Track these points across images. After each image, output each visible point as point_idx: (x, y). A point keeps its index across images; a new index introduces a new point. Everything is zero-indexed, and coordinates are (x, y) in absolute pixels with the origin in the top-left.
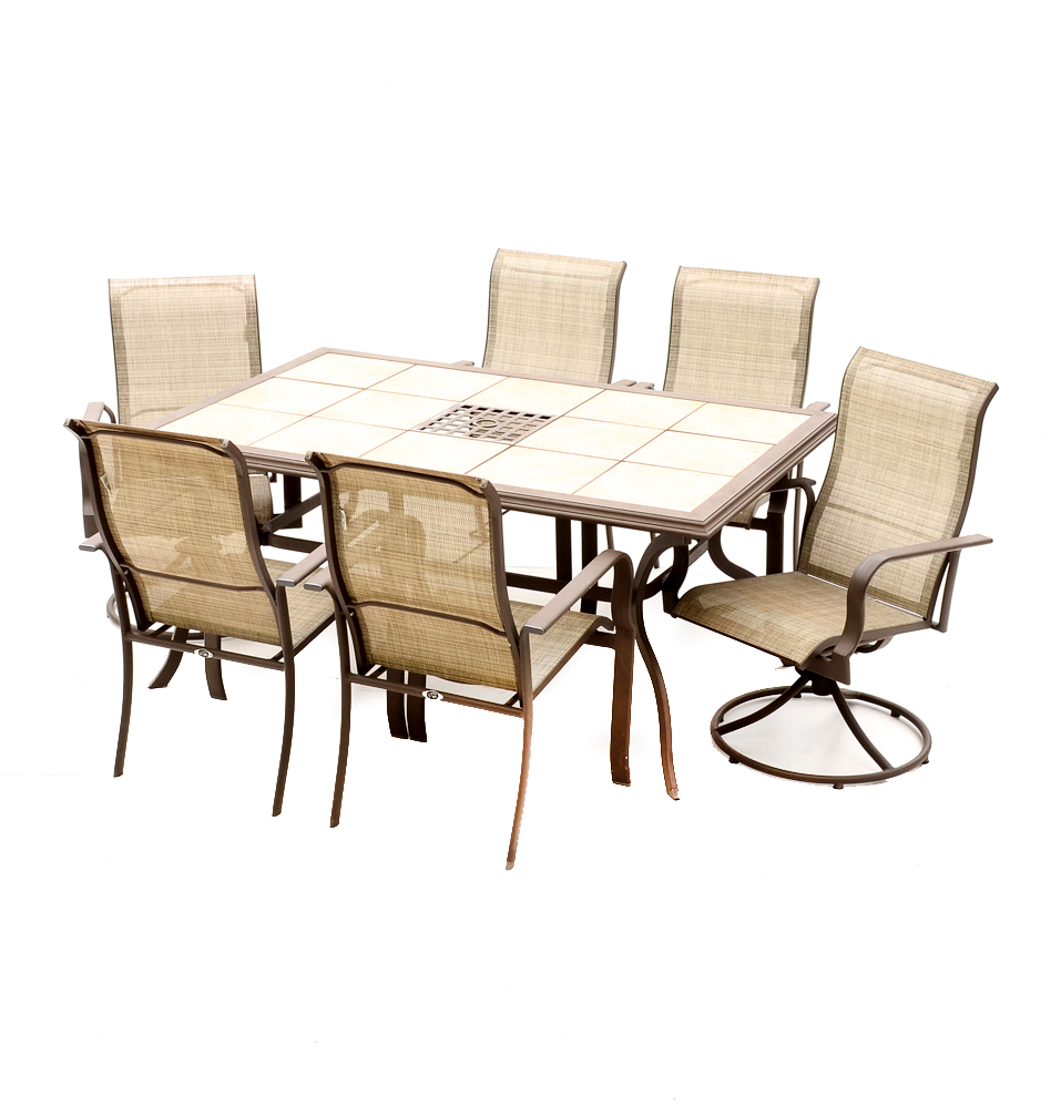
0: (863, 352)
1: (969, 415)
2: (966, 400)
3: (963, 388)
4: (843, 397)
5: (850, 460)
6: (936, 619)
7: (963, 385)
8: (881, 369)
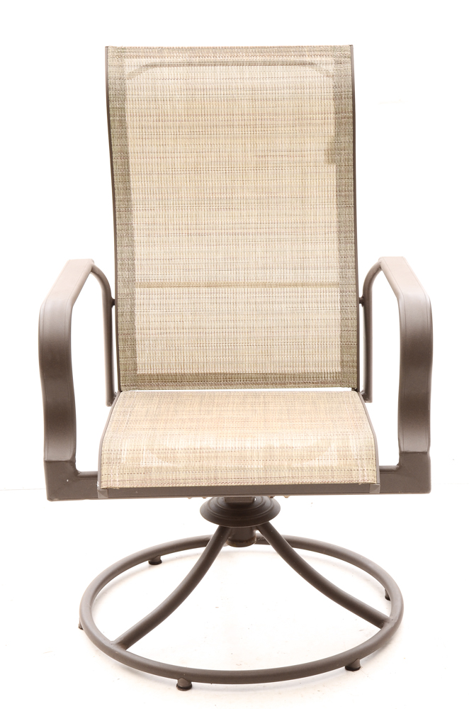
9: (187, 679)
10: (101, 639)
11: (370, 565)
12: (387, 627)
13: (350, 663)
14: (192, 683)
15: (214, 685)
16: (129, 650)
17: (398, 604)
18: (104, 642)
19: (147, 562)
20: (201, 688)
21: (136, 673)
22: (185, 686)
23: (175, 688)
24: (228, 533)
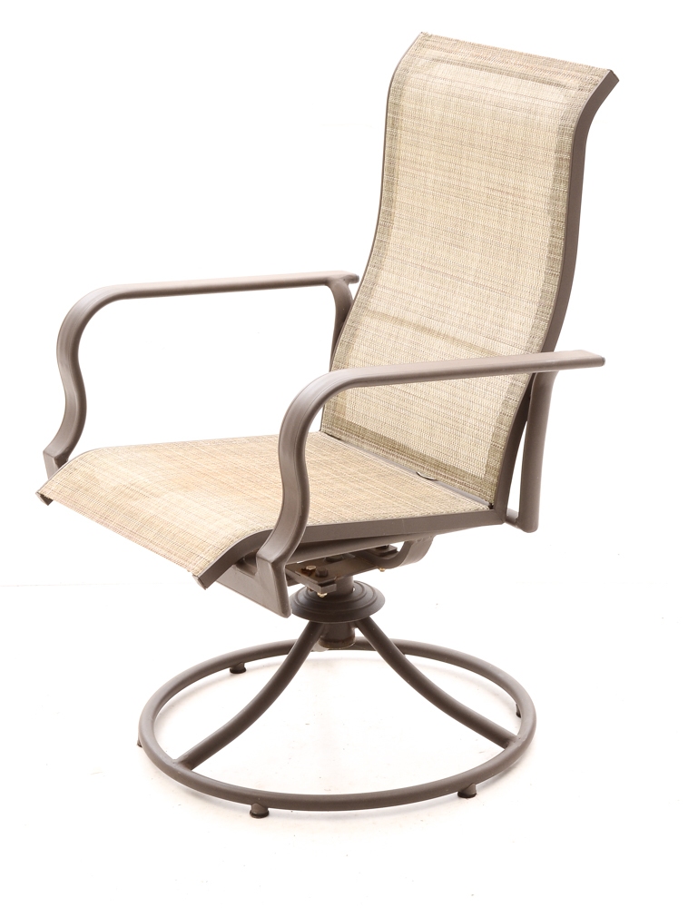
0: (425, 40)
1: (561, 132)
2: (560, 104)
3: (558, 85)
4: (390, 122)
5: (401, 232)
6: (514, 505)
7: (558, 78)
8: (444, 65)
9: (261, 805)
10: (161, 756)
11: (500, 675)
12: (513, 747)
13: (464, 788)
14: (269, 809)
15: (294, 811)
16: (195, 770)
17: (529, 721)
18: (165, 760)
19: (228, 669)
20: (279, 816)
21: (201, 798)
22: (261, 813)
23: (248, 815)
24: (320, 630)
